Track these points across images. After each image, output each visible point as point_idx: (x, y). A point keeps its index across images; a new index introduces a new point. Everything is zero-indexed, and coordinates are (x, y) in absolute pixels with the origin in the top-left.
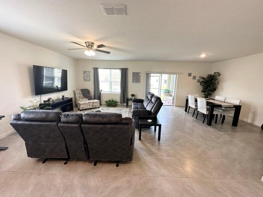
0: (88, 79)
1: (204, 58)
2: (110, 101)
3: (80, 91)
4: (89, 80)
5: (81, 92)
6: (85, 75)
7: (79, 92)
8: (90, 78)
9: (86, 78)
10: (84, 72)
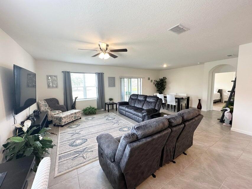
0: (54, 86)
1: (166, 67)
3: (45, 102)
6: (50, 80)
9: (50, 85)
10: (48, 76)
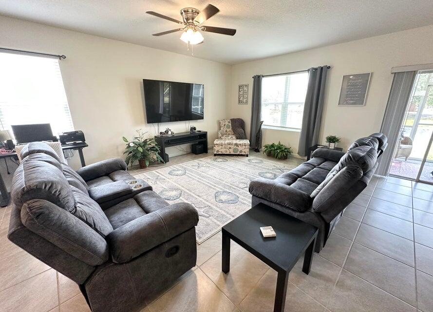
0: (244, 101)
2: (273, 146)
3: (229, 122)
4: (247, 102)
5: (230, 124)
6: (241, 93)
7: (227, 123)
8: (247, 98)
9: (241, 99)
10: (240, 87)
